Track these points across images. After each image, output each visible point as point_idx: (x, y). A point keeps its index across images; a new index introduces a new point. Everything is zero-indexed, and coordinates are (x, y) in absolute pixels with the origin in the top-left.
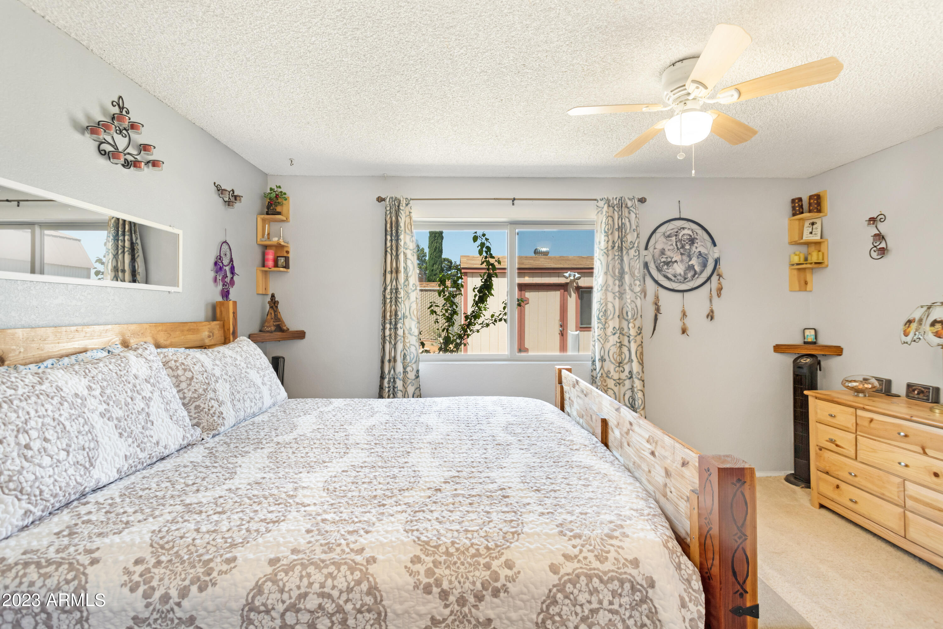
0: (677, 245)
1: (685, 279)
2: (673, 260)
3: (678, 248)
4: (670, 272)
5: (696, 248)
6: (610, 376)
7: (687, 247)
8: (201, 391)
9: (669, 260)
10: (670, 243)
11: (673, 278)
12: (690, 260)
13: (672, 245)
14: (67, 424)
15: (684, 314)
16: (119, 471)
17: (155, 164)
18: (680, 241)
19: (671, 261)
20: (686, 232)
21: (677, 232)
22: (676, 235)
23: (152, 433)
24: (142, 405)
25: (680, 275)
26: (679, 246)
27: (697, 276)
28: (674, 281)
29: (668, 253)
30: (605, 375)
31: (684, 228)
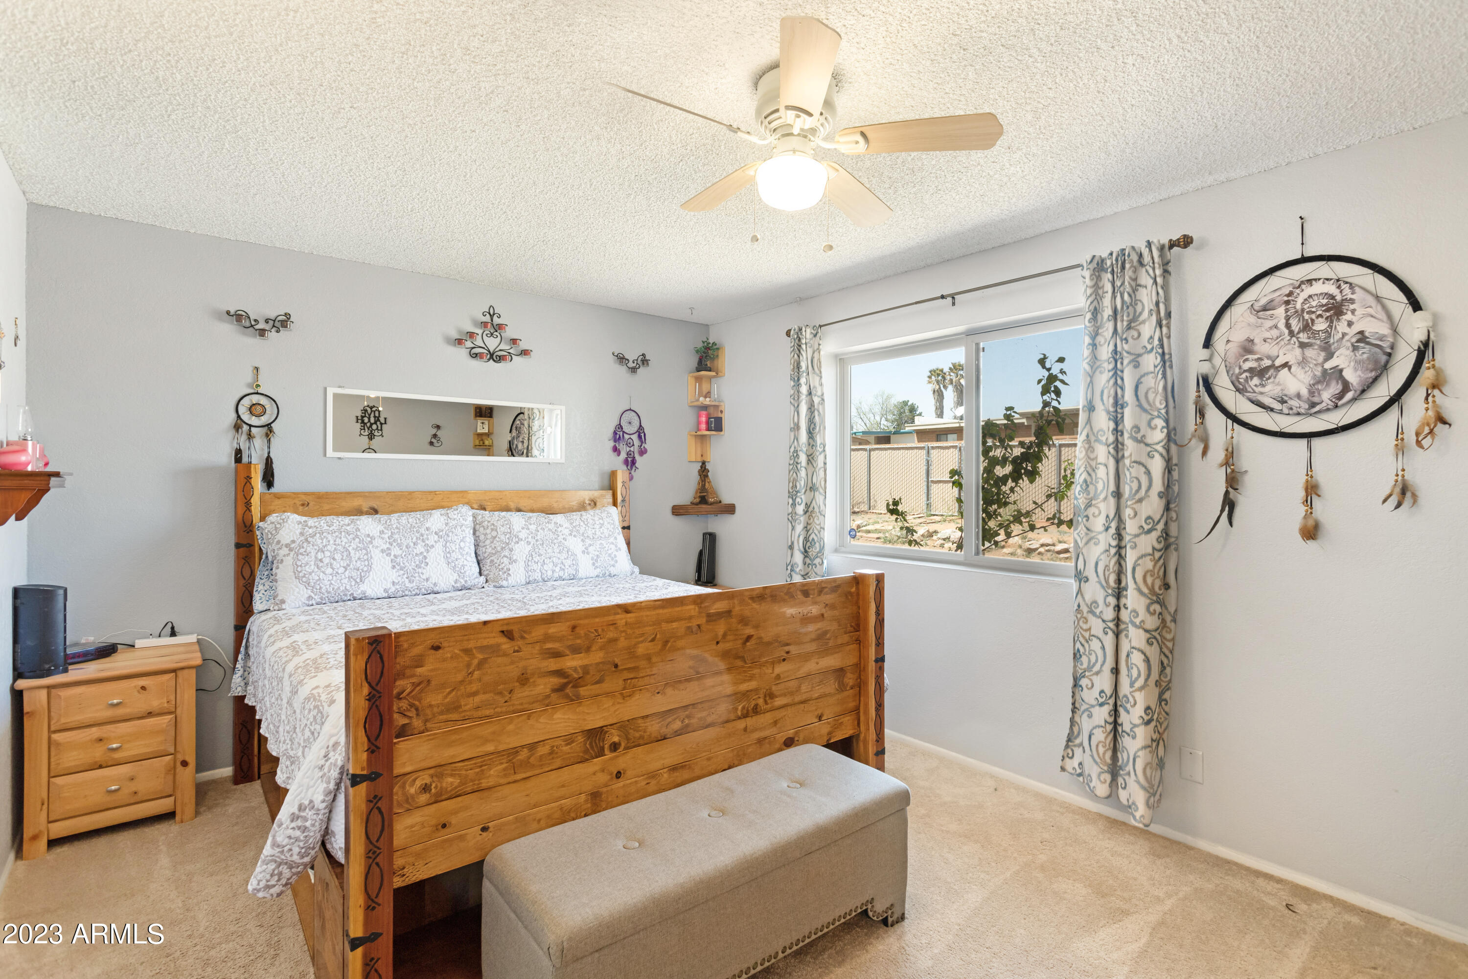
0: (1288, 326)
1: (1313, 405)
2: (1278, 363)
3: (1291, 334)
4: (1269, 391)
5: (1350, 324)
6: (1098, 611)
7: (1321, 325)
8: (499, 549)
9: (1267, 363)
10: (1269, 323)
11: (1277, 406)
12: (1330, 356)
13: (1276, 327)
14: (352, 552)
15: (1312, 490)
16: (386, 591)
17: (525, 353)
18: (1300, 314)
19: (1272, 366)
20: (1318, 288)
21: (1290, 294)
22: (1287, 303)
23: (424, 571)
24: (423, 550)
25: (1299, 396)
26: (1295, 325)
27: (1349, 396)
28: (1281, 412)
29: (1262, 348)
30: (1085, 609)
31: (1310, 282)
